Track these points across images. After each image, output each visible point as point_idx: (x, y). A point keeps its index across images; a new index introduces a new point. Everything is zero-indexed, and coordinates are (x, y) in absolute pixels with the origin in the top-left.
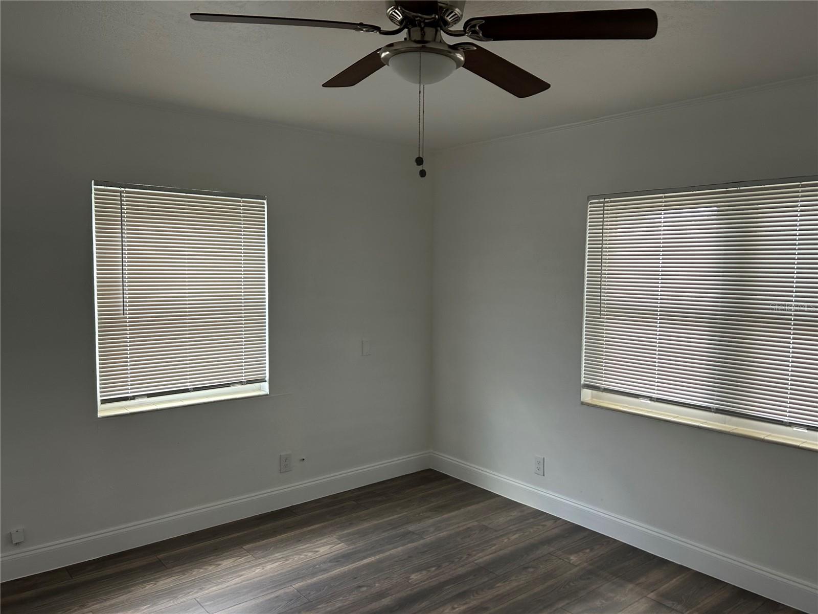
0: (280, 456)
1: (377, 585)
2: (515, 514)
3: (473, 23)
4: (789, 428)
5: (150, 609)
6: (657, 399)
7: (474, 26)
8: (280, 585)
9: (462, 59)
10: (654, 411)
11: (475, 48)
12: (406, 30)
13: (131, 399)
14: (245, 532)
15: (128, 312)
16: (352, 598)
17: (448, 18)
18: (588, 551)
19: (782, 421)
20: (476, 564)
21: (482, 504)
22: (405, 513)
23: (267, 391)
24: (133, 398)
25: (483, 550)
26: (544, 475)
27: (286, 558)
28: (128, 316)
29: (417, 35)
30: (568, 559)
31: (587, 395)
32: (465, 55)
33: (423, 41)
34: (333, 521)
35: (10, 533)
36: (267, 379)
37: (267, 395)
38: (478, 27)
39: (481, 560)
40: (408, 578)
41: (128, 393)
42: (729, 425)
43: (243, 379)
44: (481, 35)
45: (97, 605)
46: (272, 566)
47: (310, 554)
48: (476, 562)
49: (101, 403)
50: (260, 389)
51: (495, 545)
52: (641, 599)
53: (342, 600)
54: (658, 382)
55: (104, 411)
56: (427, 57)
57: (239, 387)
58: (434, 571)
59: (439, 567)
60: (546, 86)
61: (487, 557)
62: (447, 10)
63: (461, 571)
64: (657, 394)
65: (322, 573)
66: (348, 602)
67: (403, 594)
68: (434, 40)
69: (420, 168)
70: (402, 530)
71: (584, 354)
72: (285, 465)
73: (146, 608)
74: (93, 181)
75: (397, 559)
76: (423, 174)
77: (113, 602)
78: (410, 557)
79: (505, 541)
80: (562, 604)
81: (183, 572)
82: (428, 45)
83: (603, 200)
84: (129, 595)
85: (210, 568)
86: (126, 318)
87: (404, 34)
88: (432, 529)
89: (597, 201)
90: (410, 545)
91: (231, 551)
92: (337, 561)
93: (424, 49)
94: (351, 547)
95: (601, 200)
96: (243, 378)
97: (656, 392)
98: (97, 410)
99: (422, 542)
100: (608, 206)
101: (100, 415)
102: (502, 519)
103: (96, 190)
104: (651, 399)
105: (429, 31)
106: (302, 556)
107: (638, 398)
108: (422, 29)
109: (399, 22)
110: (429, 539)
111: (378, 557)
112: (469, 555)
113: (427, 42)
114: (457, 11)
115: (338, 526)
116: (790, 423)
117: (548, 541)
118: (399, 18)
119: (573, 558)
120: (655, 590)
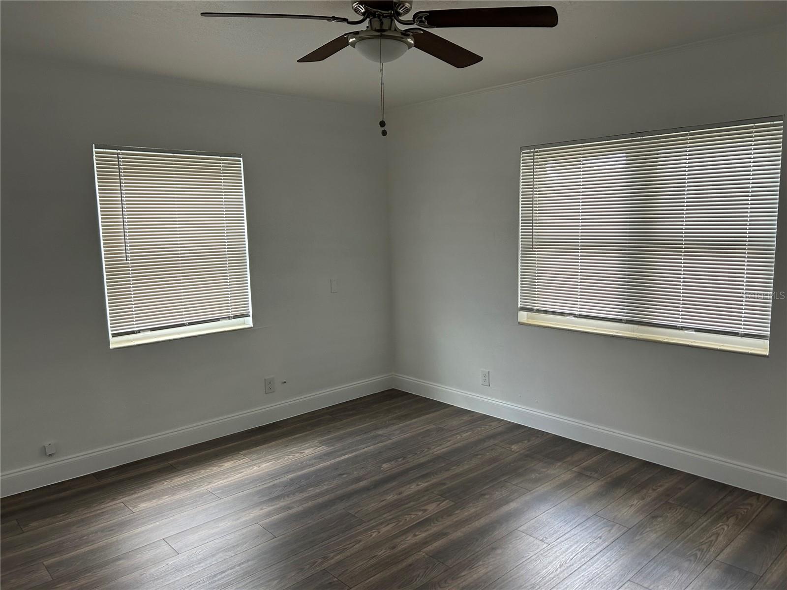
0: (265, 379)
1: (355, 473)
2: (466, 418)
3: (420, 15)
4: (681, 332)
5: (172, 498)
6: (580, 315)
7: (421, 17)
8: (275, 477)
9: (412, 42)
10: (578, 326)
11: (422, 32)
12: (368, 19)
13: (137, 333)
14: (240, 442)
15: (130, 258)
16: (335, 482)
17: (400, 11)
18: (526, 442)
19: (676, 326)
20: (435, 454)
21: (438, 413)
22: (374, 422)
23: (251, 325)
24: (139, 332)
25: (441, 445)
26: (489, 386)
27: (278, 459)
28: (130, 262)
29: (377, 25)
30: (509, 447)
31: (523, 316)
32: (415, 40)
33: (381, 30)
34: (313, 431)
35: (44, 447)
36: (251, 314)
37: (251, 328)
38: (424, 18)
39: (439, 452)
40: (380, 467)
41: (134, 328)
42: (638, 332)
43: (230, 315)
44: (426, 24)
45: (126, 498)
46: (267, 464)
47: (297, 455)
48: (435, 453)
49: (112, 337)
50: (244, 324)
51: (449, 441)
52: (567, 471)
53: (328, 484)
54: (580, 302)
55: (115, 343)
56: (385, 42)
57: (227, 321)
58: (401, 461)
59: (404, 458)
60: (478, 59)
61: (444, 449)
62: (400, 5)
63: (422, 460)
64: (580, 311)
65: (308, 467)
66: (332, 486)
67: (377, 478)
68: (390, 29)
69: (383, 129)
70: (372, 434)
71: (520, 282)
72: (269, 387)
73: (168, 497)
74: (94, 145)
75: (369, 454)
76: (384, 133)
77: (139, 495)
78: (380, 452)
79: (459, 437)
80: (506, 478)
81: (192, 472)
82: (385, 33)
83: (533, 150)
84: (151, 490)
85: (215, 468)
86: (128, 263)
87: (366, 23)
88: (397, 432)
89: (528, 151)
90: (380, 445)
91: (230, 455)
92: (321, 458)
93: (382, 37)
94: (331, 448)
95: (532, 150)
96: (230, 313)
97: (579, 310)
98: (109, 342)
99: (390, 441)
100: (537, 155)
101: (112, 346)
102: (455, 422)
103: (96, 152)
104: (575, 315)
105: (386, 21)
106: (291, 457)
107: (564, 316)
108: (381, 20)
109: (362, 13)
110: (395, 439)
111: (354, 454)
112: (429, 449)
113: (384, 31)
114: (407, 5)
115: (319, 434)
116: (682, 327)
117: (493, 436)
118: (362, 11)
119: (514, 447)
120: (578, 465)
